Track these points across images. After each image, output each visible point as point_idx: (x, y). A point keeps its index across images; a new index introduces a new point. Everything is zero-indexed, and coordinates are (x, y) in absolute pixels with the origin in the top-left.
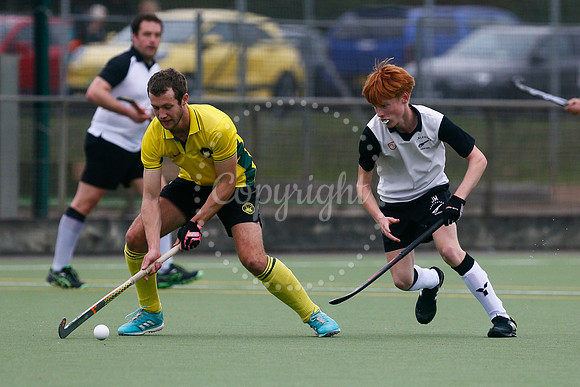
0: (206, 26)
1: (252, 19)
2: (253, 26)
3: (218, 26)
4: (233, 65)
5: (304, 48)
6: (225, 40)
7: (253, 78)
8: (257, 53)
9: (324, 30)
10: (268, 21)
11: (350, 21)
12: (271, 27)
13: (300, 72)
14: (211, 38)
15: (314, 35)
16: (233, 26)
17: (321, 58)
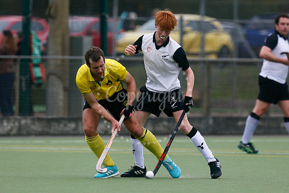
0: (185, 23)
1: (208, 19)
2: (208, 23)
3: (191, 23)
4: (198, 42)
5: (233, 34)
6: (194, 30)
7: (208, 48)
8: (210, 36)
9: (243, 25)
10: (216, 20)
11: (256, 20)
12: (217, 23)
13: (231, 46)
14: (187, 29)
15: (239, 28)
16: (199, 23)
17: (242, 39)
